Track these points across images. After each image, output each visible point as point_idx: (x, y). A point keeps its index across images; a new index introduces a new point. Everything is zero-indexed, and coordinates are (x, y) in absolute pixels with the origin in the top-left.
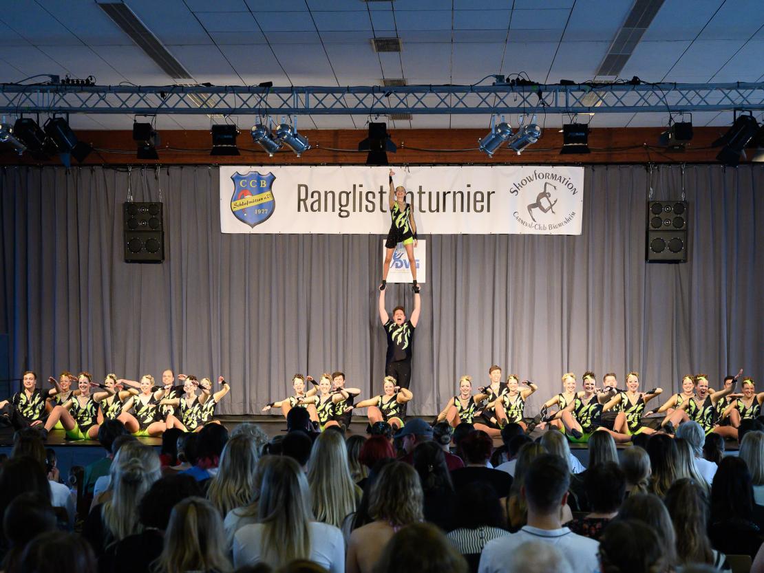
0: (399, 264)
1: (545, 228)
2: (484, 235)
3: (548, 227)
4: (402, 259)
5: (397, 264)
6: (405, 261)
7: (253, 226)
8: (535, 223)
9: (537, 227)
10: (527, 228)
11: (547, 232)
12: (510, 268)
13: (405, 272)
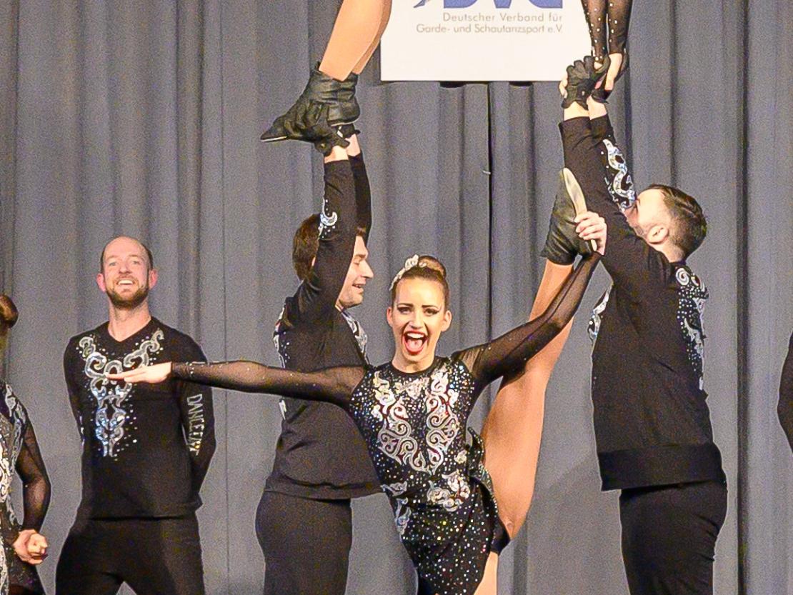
13: (490, 24)
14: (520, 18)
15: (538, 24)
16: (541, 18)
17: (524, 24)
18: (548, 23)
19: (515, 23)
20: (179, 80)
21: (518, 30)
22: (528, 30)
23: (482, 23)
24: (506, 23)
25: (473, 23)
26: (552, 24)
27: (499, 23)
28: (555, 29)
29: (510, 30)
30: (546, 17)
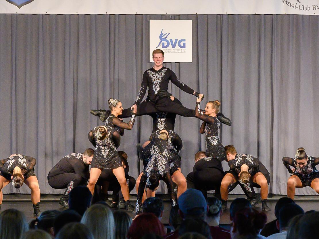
0: (166, 44)
1: (309, 9)
2: (249, 16)
3: (312, 8)
4: (168, 39)
5: (163, 44)
6: (171, 40)
7: (19, 7)
8: (300, 4)
9: (301, 7)
10: (292, 8)
11: (311, 12)
12: (275, 54)
13: (171, 51)
14: (177, 50)
15: (181, 51)
16: (181, 50)
17: (178, 51)
18: (182, 51)
19: (176, 51)
20: (110, 59)
21: (177, 52)
22: (179, 52)
23: (170, 51)
24: (174, 51)
25: (168, 51)
26: (184, 51)
27: (173, 51)
28: (184, 52)
29: (175, 52)
30: (182, 50)
